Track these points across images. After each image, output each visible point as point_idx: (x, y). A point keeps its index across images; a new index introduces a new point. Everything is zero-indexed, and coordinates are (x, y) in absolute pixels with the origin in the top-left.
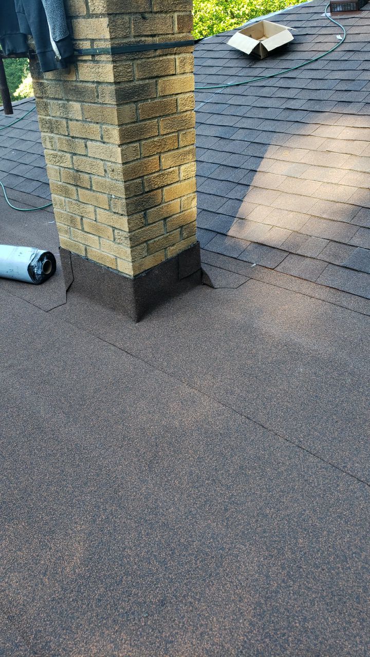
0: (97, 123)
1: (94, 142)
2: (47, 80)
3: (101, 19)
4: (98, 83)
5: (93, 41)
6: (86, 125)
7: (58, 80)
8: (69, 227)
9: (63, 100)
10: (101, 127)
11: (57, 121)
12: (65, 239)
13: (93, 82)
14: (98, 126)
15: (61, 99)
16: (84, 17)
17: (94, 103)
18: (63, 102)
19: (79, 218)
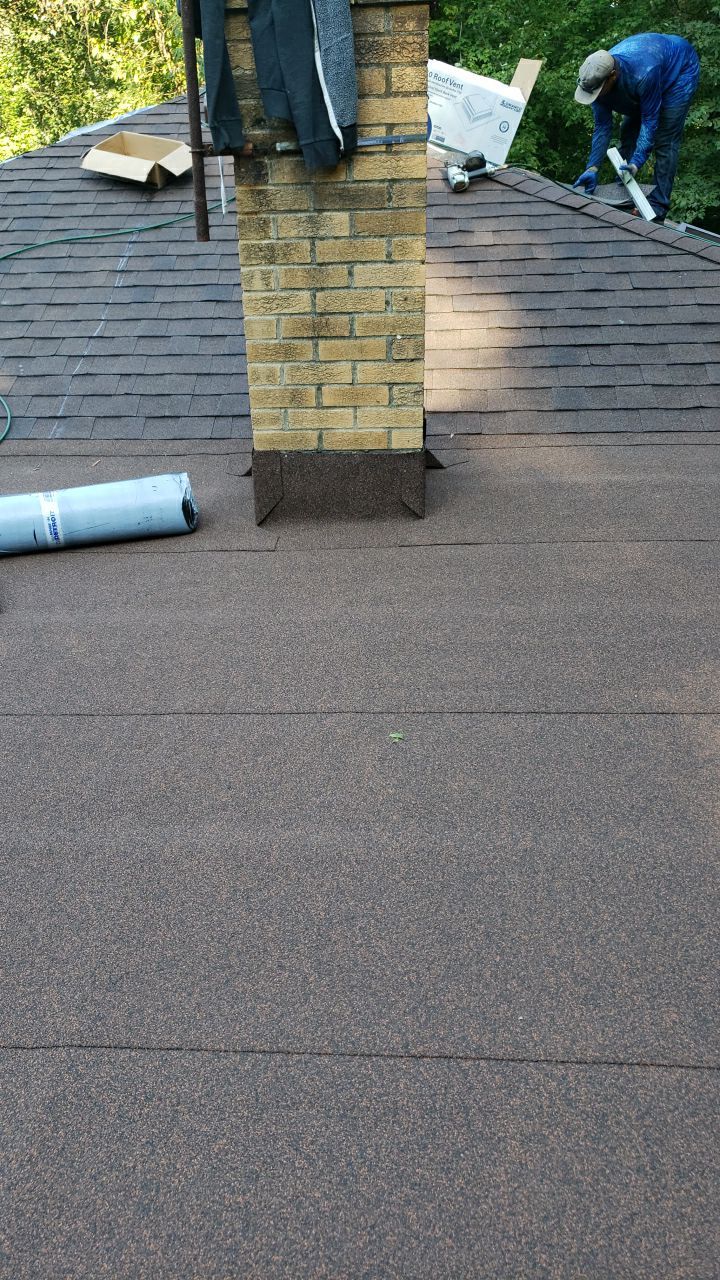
0: (382, 236)
1: (369, 265)
2: (274, 185)
3: (414, 99)
4: (394, 181)
5: (391, 127)
6: (358, 242)
7: (302, 184)
8: (283, 411)
9: (310, 212)
10: (389, 242)
11: (287, 245)
12: (270, 432)
13: (382, 181)
14: (384, 240)
15: (305, 211)
16: (379, 96)
17: (380, 209)
18: (308, 214)
19: (313, 389)
